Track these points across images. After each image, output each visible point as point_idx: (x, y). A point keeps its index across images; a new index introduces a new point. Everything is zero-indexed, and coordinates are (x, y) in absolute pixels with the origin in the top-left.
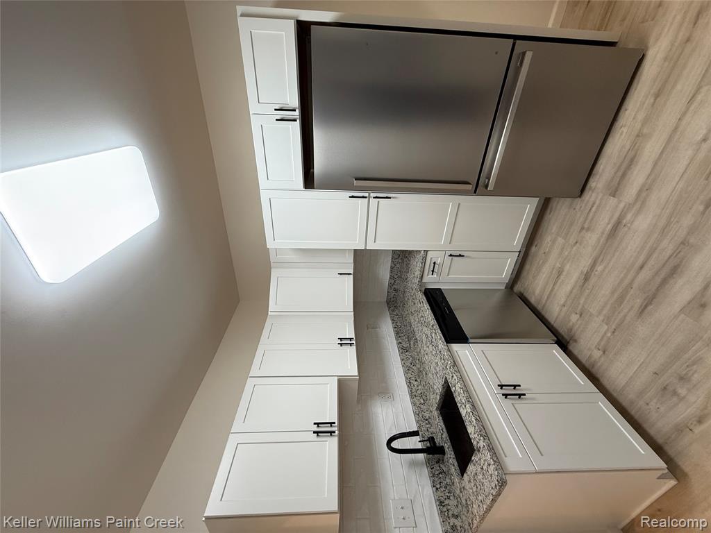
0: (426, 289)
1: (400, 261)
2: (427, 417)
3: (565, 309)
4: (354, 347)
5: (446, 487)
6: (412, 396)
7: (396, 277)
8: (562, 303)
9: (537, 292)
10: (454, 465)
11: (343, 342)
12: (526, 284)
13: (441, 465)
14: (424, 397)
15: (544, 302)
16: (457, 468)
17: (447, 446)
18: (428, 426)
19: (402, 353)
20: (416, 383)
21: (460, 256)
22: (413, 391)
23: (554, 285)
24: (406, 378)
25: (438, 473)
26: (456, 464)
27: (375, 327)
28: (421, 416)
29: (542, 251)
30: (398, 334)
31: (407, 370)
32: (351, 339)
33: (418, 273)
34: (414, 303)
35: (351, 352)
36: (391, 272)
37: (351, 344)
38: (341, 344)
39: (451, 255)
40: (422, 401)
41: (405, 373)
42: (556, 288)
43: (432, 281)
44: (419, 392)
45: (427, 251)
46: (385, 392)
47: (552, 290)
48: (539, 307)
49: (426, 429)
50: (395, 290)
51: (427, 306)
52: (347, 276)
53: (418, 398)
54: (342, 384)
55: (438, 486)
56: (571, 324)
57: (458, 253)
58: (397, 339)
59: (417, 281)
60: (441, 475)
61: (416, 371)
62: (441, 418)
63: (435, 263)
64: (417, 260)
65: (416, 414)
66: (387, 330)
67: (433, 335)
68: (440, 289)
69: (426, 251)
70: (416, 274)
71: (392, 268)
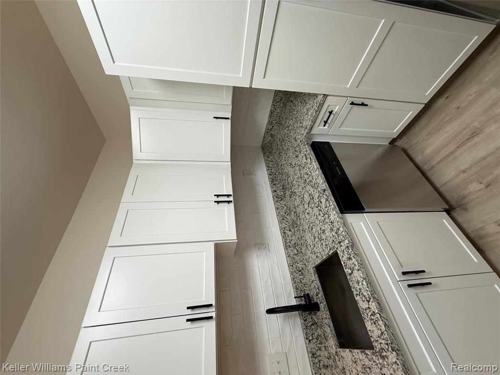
0: (313, 142)
1: (282, 105)
2: (301, 268)
3: (463, 176)
4: (232, 205)
5: (317, 339)
6: (287, 247)
7: (274, 122)
8: (463, 168)
9: (428, 151)
10: (329, 326)
11: (220, 200)
12: (415, 142)
13: (313, 317)
14: (297, 248)
15: (435, 163)
16: (333, 329)
17: (323, 306)
18: (301, 277)
19: (277, 202)
20: (290, 233)
21: (363, 104)
22: (288, 241)
23: (458, 147)
24: (281, 228)
25: (310, 324)
26: (331, 325)
27: (250, 174)
28: (294, 267)
29: (455, 105)
30: (273, 181)
31: (282, 219)
32: (228, 196)
33: (307, 123)
34: (297, 156)
35: (228, 211)
36: (270, 116)
37: (229, 202)
38: (218, 202)
39: (352, 104)
40: (296, 252)
41: (280, 222)
42: (459, 151)
43: (322, 134)
44: (293, 242)
45: (327, 96)
46: (261, 244)
47: (452, 153)
48: (425, 168)
49: (299, 281)
50: (272, 136)
51: (315, 165)
52: (225, 120)
53: (292, 248)
54: (220, 249)
55: (311, 338)
56: (468, 191)
57: (359, 101)
58: (272, 187)
59: (304, 132)
60: (313, 327)
61: (291, 222)
62: (317, 276)
63: (331, 113)
64: (308, 106)
65: (291, 265)
66: (262, 177)
67: (323, 201)
68: (328, 143)
69: (325, 96)
70: (304, 123)
71: (271, 112)
